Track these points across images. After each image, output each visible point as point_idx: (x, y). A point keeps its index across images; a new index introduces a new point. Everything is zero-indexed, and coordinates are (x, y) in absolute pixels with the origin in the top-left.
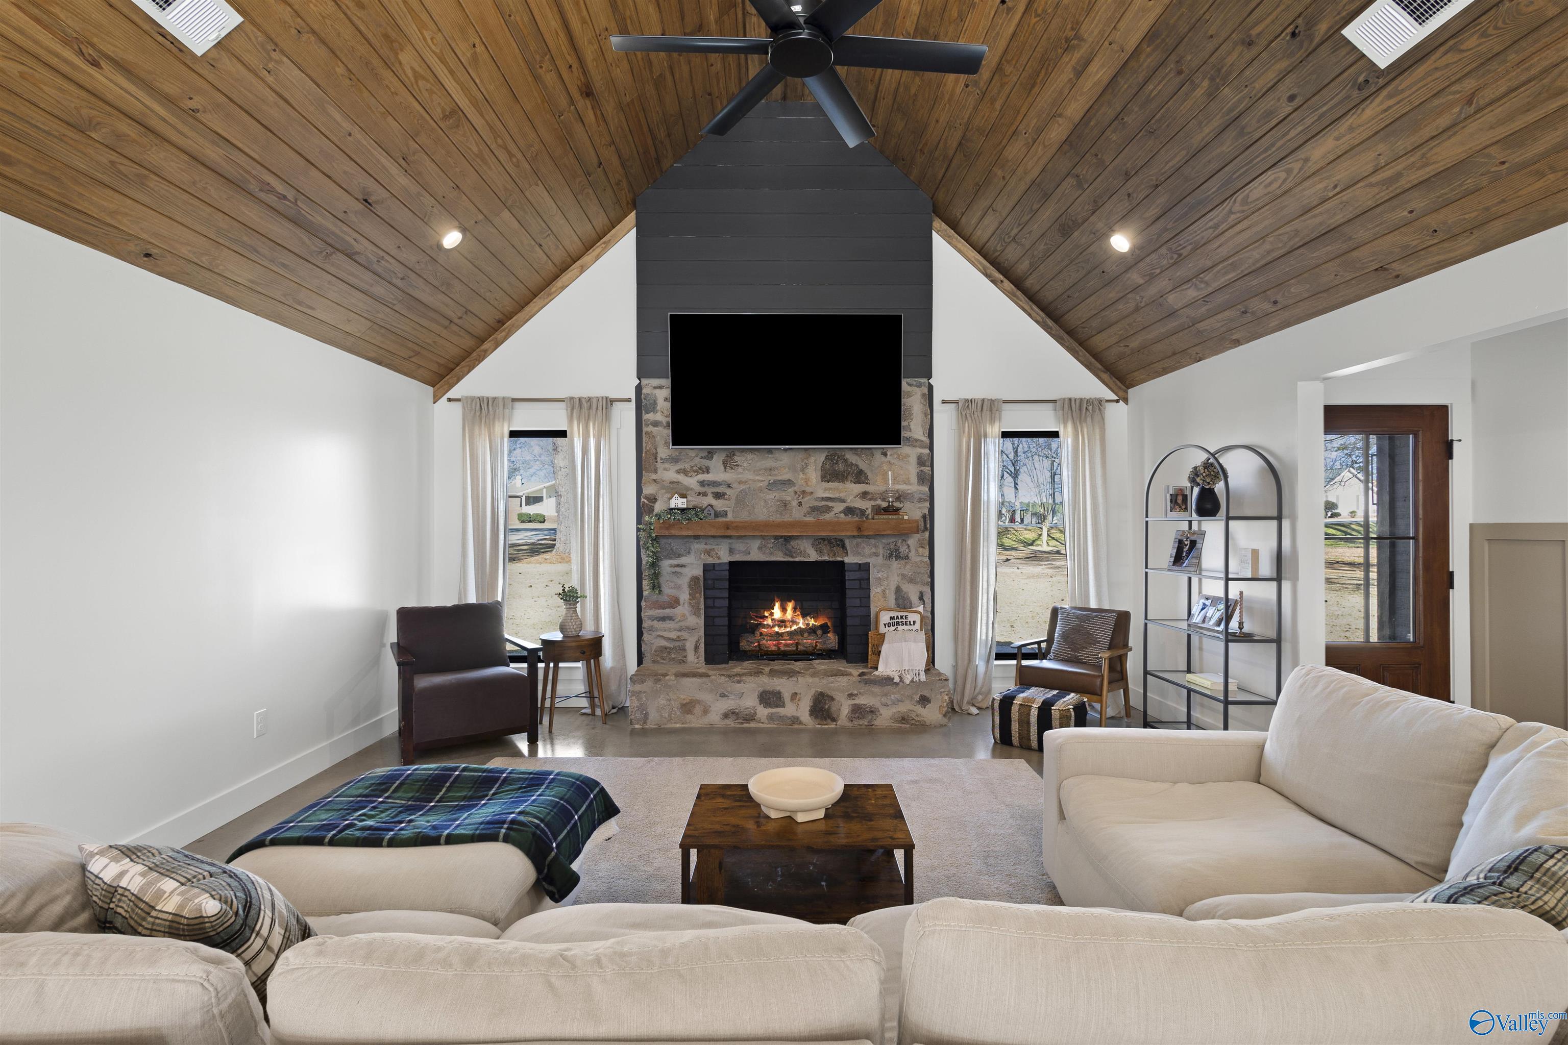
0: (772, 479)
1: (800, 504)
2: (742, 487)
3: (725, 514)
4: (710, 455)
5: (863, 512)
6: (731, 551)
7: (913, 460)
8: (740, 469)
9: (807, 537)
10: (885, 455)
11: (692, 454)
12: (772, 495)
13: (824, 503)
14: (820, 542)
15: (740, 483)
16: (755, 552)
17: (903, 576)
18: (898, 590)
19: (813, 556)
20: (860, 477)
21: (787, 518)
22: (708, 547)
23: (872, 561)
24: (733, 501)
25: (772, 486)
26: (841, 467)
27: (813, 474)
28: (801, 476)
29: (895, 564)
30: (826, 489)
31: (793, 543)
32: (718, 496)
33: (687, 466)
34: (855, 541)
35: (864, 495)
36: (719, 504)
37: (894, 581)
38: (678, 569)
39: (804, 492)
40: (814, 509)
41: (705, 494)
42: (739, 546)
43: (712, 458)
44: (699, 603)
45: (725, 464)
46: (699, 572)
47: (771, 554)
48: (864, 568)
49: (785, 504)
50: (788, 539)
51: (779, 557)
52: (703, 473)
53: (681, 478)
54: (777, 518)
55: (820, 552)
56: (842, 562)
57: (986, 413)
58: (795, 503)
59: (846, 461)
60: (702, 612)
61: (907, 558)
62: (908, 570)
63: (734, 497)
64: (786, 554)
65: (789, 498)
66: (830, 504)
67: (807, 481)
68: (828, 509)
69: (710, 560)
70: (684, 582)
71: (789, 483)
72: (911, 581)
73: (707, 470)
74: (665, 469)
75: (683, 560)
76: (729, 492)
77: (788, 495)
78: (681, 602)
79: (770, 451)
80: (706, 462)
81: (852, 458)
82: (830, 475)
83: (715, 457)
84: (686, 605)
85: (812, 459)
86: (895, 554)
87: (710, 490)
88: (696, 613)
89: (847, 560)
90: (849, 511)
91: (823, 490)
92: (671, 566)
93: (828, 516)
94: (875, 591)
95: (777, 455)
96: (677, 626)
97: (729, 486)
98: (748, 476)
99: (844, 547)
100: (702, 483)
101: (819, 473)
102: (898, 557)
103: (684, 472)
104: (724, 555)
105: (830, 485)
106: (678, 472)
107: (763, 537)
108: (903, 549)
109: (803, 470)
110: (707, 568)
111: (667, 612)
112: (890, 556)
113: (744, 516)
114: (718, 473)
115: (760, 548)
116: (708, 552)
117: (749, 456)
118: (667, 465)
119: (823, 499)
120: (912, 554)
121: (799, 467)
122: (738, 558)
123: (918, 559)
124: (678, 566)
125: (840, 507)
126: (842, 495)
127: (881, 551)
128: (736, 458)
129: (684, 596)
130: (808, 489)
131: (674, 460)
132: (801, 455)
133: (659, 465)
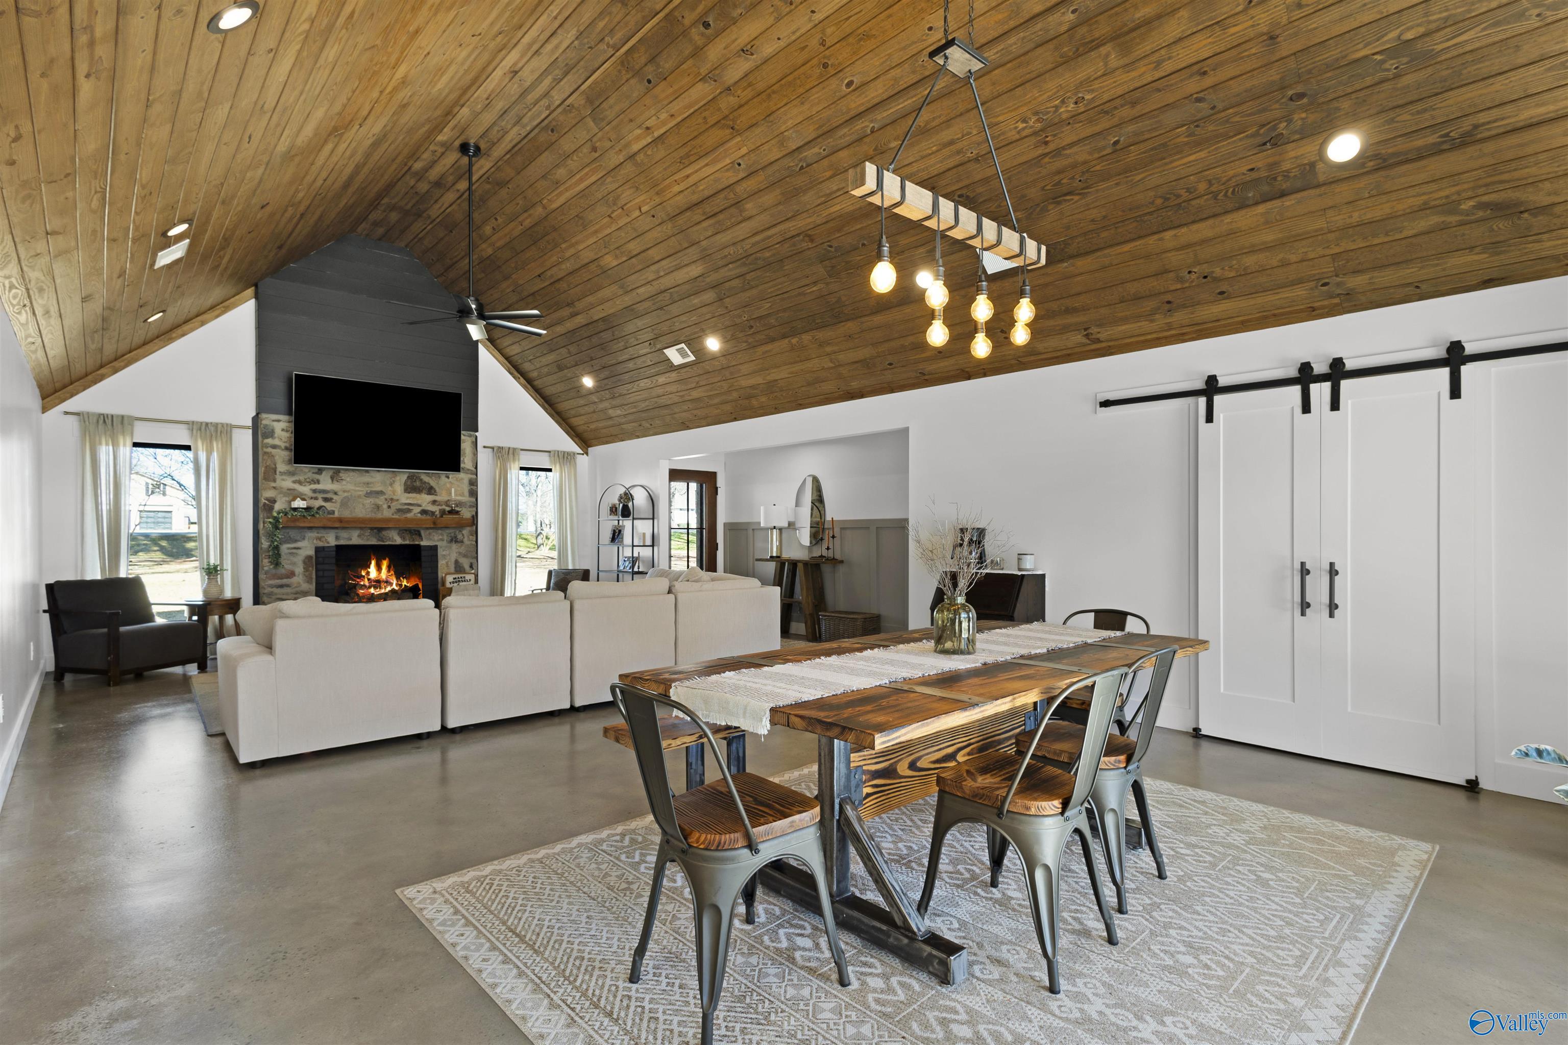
0: (369, 490)
1: (389, 507)
2: (346, 494)
3: (333, 512)
4: (320, 471)
5: (433, 513)
6: (337, 538)
7: (466, 482)
8: (344, 483)
9: (395, 528)
10: (448, 477)
11: (307, 470)
12: (369, 501)
13: (406, 507)
14: (403, 531)
15: (344, 491)
16: (355, 538)
17: (460, 553)
18: (456, 562)
19: (398, 541)
20: (431, 490)
21: (379, 516)
22: (319, 535)
23: (439, 544)
24: (338, 505)
25: (369, 494)
26: (418, 484)
27: (399, 488)
28: (390, 488)
29: (454, 546)
30: (408, 498)
31: (384, 533)
32: (326, 500)
33: (302, 478)
34: (428, 532)
35: (434, 502)
36: (328, 506)
37: (454, 556)
38: (294, 551)
39: (392, 499)
40: (399, 510)
41: (316, 499)
42: (344, 534)
43: (321, 474)
44: (311, 574)
45: (332, 478)
46: (312, 552)
47: (368, 540)
48: (434, 549)
49: (378, 507)
50: (380, 530)
51: (374, 542)
52: (315, 483)
53: (297, 486)
54: (372, 515)
55: (404, 538)
56: (419, 546)
57: (511, 456)
58: (385, 506)
59: (421, 480)
60: (314, 580)
61: (462, 542)
62: (463, 549)
63: (339, 501)
64: (379, 540)
65: (381, 503)
66: (411, 507)
67: (394, 492)
68: (409, 511)
69: (321, 544)
70: (299, 560)
71: (382, 493)
72: (465, 556)
73: (318, 482)
74: (283, 480)
75: (299, 544)
76: (335, 497)
77: (380, 501)
78: (297, 573)
79: (367, 471)
80: (317, 476)
81: (426, 479)
82: (411, 488)
83: (324, 473)
84: (301, 576)
85: (398, 478)
86: (454, 540)
87: (320, 496)
88: (309, 581)
89: (423, 543)
90: (424, 512)
91: (405, 498)
92: (289, 549)
93: (409, 515)
94: (441, 563)
95: (373, 474)
96: (294, 591)
97: (336, 493)
98: (350, 487)
99: (420, 535)
100: (314, 491)
101: (403, 488)
102: (456, 542)
103: (300, 483)
104: (331, 540)
105: (411, 495)
106: (294, 482)
107: (361, 528)
108: (460, 537)
109: (391, 485)
110: (318, 550)
111: (285, 581)
112: (451, 541)
113: (346, 514)
114: (326, 483)
115: (359, 536)
116: (320, 539)
117: (352, 474)
118: (284, 477)
119: (406, 504)
120: (465, 540)
121: (388, 482)
122: (342, 542)
123: (469, 543)
124: (295, 548)
125: (418, 509)
126: (419, 502)
127: (445, 538)
128: (341, 475)
129: (299, 569)
130: (395, 497)
131: (292, 474)
132: (390, 475)
133: (278, 476)
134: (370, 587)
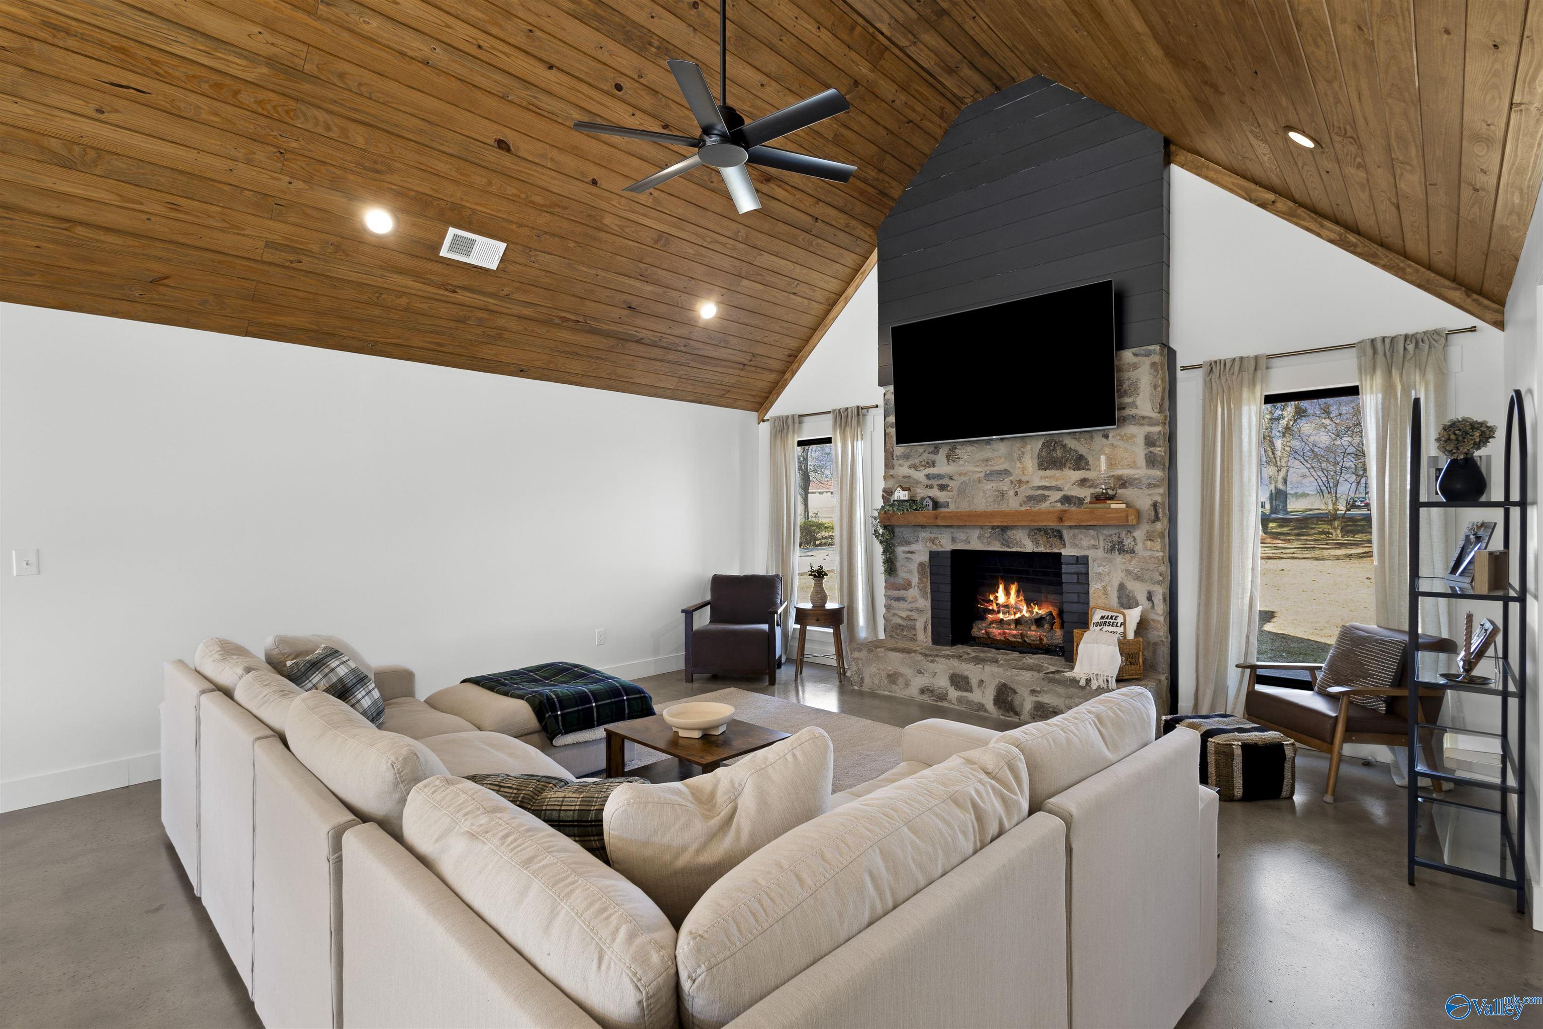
0: (988, 469)
1: (1016, 494)
2: (963, 479)
3: (947, 505)
4: (936, 450)
5: (1080, 501)
6: (954, 540)
7: (1140, 440)
8: (961, 462)
9: (1023, 527)
10: (1106, 437)
11: (921, 450)
12: (989, 486)
13: (1040, 492)
14: (1037, 531)
15: (960, 475)
16: (975, 542)
17: (1128, 572)
18: (1122, 587)
19: (1029, 546)
20: (1080, 462)
21: (1004, 508)
22: (933, 536)
23: (1091, 554)
24: (955, 492)
25: (989, 476)
26: (1059, 453)
27: (1030, 463)
28: (1018, 465)
29: (1118, 559)
30: (1042, 478)
31: (1010, 533)
32: (942, 488)
33: (917, 461)
34: (1072, 532)
35: (1083, 482)
36: (941, 496)
37: (1117, 577)
38: (909, 555)
39: (1020, 481)
40: (1030, 498)
41: (931, 487)
42: (961, 535)
43: (938, 452)
44: (925, 587)
45: (948, 457)
46: (925, 558)
47: (989, 543)
48: (1083, 561)
49: (1002, 494)
50: (1004, 529)
51: (996, 547)
52: (930, 467)
53: (911, 472)
54: (992, 508)
55: (1037, 543)
56: (1059, 555)
58: (1012, 493)
59: (1064, 446)
60: (929, 596)
61: (1132, 551)
62: (1134, 565)
63: (955, 489)
64: (1003, 544)
65: (1005, 488)
66: (1046, 493)
67: (1024, 469)
68: (1044, 498)
69: (935, 548)
70: (914, 567)
71: (1006, 472)
72: (1138, 578)
73: (933, 464)
74: (900, 465)
75: (913, 547)
76: (951, 484)
77: (1005, 485)
78: (913, 586)
79: (988, 442)
80: (932, 457)
81: (1070, 443)
82: (1048, 462)
83: (941, 451)
84: (916, 588)
85: (1028, 448)
86: (1118, 548)
87: (935, 483)
88: (924, 596)
89: (1064, 552)
90: (1067, 499)
91: (1038, 478)
92: (904, 552)
93: (1045, 506)
94: (1095, 587)
95: (995, 445)
96: (909, 606)
97: (951, 478)
98: (970, 468)
99: (1061, 537)
100: (928, 477)
101: (1036, 461)
102: (1122, 551)
103: (914, 467)
104: (946, 543)
105: (1048, 473)
106: (910, 467)
107: (981, 527)
108: (1128, 542)
109: (1020, 459)
110: (933, 555)
111: (902, 593)
112: (1112, 549)
113: (964, 506)
114: (943, 467)
115: (979, 538)
116: (932, 541)
117: (969, 448)
118: (901, 462)
119: (1039, 488)
120: (1139, 548)
121: (1016, 455)
122: (960, 546)
123: (1147, 554)
124: (909, 552)
125: (1058, 495)
126: (1059, 483)
127: (1102, 544)
128: (958, 451)
129: (915, 580)
130: (1024, 479)
131: (906, 457)
132: (1018, 444)
133: (895, 462)
134: (999, 612)
